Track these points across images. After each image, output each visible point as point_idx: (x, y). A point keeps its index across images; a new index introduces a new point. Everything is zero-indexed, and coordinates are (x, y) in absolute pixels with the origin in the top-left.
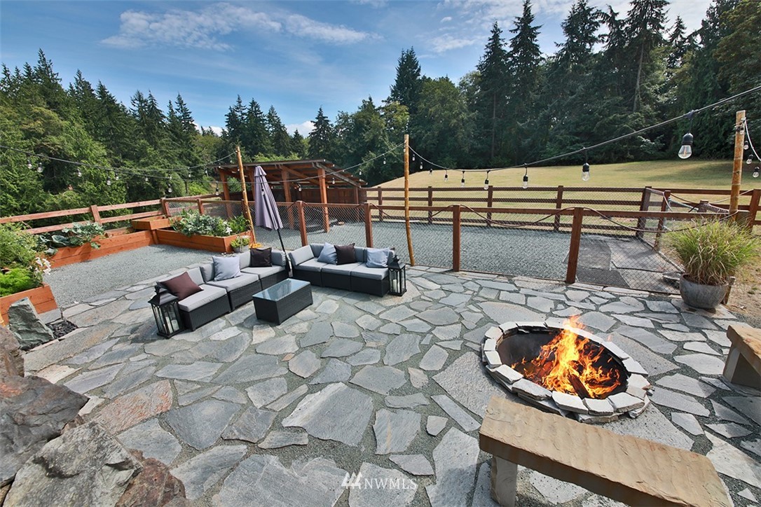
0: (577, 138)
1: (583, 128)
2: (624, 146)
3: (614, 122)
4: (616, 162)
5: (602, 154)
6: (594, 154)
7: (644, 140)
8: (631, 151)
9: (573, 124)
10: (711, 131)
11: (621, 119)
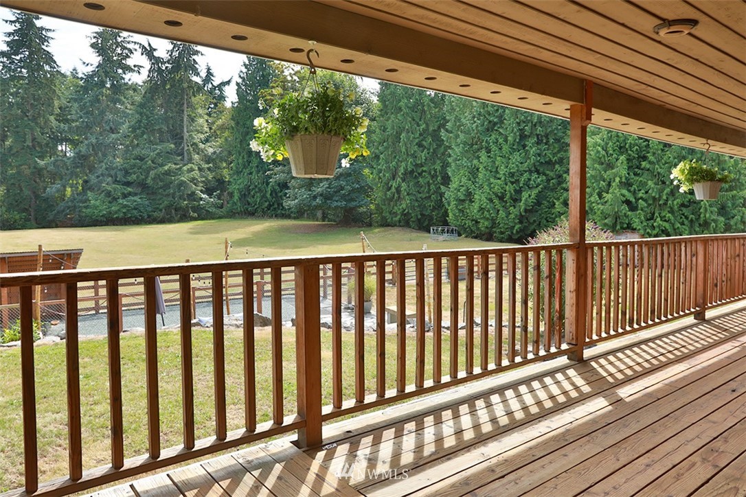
0: (129, 189)
1: (134, 177)
2: (185, 202)
3: (168, 173)
4: (179, 221)
5: (161, 210)
6: (152, 211)
7: (203, 196)
8: (192, 208)
9: (121, 170)
10: (260, 190)
11: (176, 169)
